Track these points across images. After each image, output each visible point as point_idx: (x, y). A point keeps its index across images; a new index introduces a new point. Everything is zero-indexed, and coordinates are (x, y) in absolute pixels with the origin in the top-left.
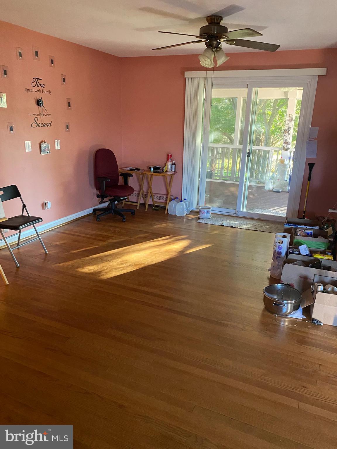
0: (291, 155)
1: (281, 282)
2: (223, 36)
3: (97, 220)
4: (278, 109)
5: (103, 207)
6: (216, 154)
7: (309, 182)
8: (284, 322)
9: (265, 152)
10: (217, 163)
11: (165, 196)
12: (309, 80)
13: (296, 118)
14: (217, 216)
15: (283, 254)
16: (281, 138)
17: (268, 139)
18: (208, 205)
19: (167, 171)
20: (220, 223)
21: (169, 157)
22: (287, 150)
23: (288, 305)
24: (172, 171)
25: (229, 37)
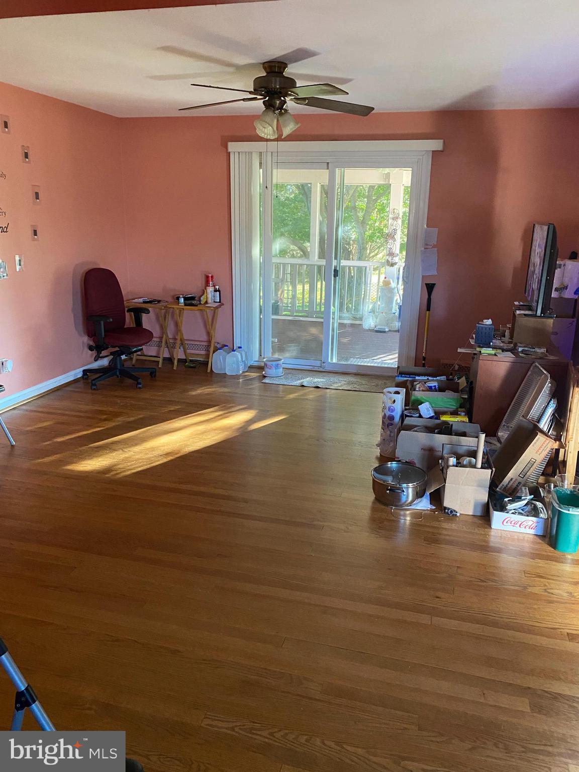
0: (399, 271)
1: (396, 459)
2: (290, 93)
3: (91, 388)
4: (376, 201)
5: (99, 367)
6: (284, 273)
7: (428, 312)
8: (405, 515)
9: (360, 270)
10: (286, 288)
11: (205, 344)
12: (419, 157)
13: (404, 213)
14: (293, 372)
15: (397, 418)
16: (382, 248)
17: (362, 248)
18: (276, 356)
19: (206, 302)
20: (298, 383)
21: (207, 280)
22: (392, 265)
23: (409, 490)
24: (214, 302)
25: (299, 94)
